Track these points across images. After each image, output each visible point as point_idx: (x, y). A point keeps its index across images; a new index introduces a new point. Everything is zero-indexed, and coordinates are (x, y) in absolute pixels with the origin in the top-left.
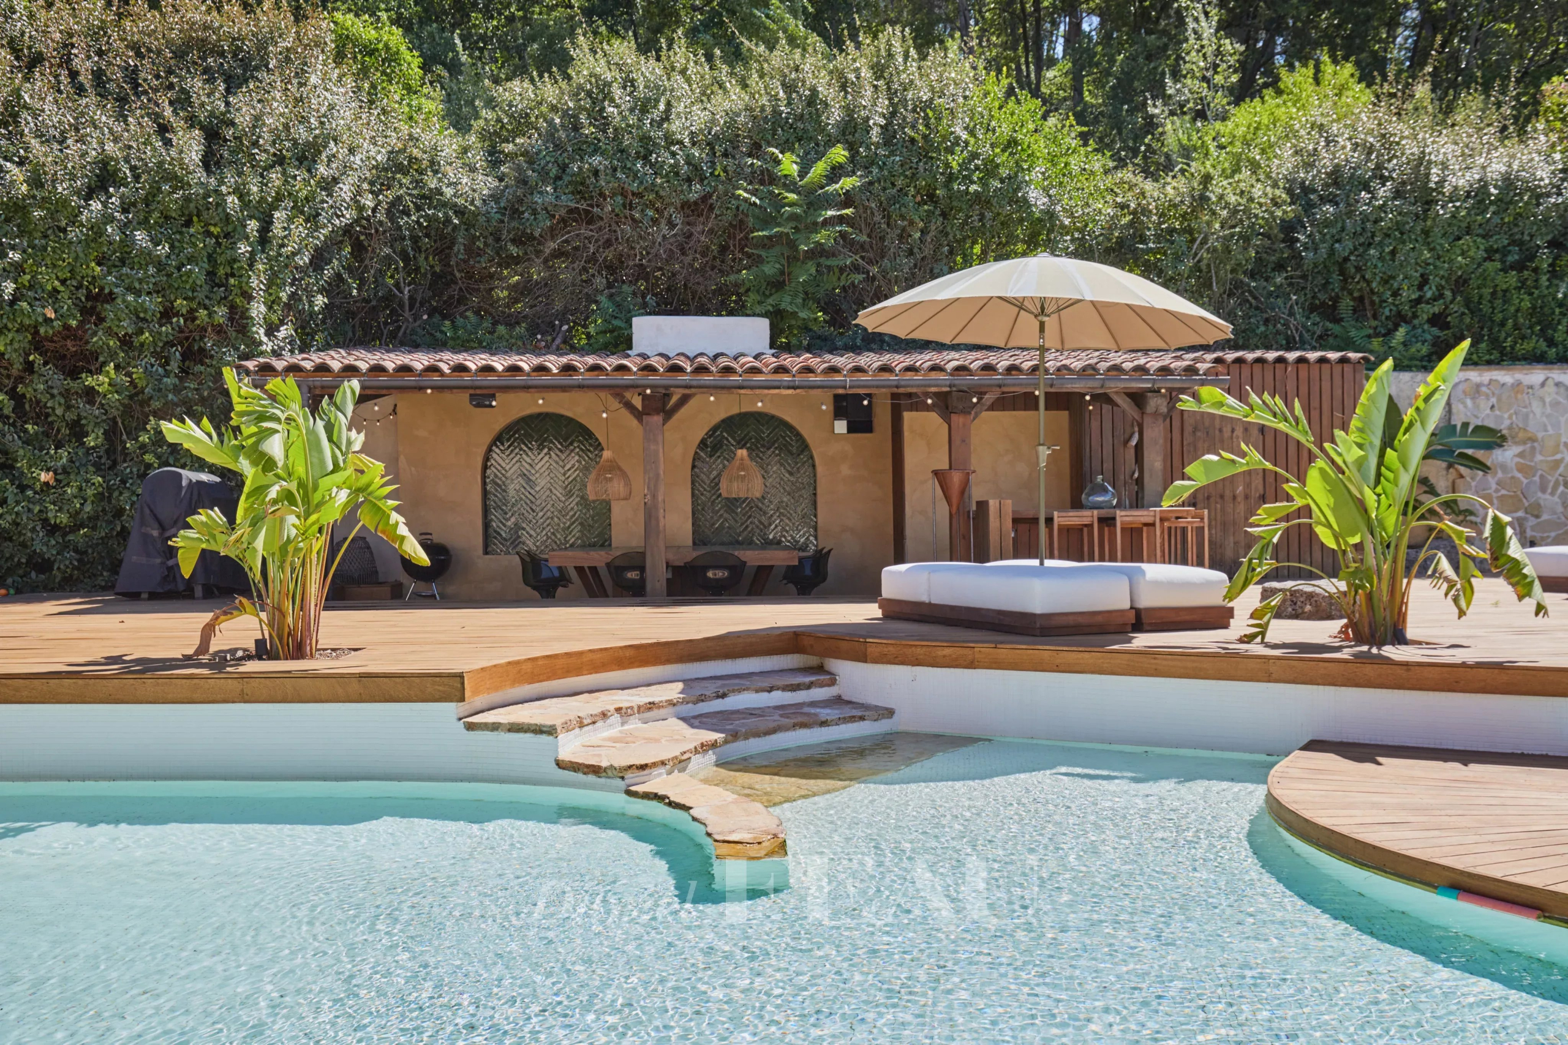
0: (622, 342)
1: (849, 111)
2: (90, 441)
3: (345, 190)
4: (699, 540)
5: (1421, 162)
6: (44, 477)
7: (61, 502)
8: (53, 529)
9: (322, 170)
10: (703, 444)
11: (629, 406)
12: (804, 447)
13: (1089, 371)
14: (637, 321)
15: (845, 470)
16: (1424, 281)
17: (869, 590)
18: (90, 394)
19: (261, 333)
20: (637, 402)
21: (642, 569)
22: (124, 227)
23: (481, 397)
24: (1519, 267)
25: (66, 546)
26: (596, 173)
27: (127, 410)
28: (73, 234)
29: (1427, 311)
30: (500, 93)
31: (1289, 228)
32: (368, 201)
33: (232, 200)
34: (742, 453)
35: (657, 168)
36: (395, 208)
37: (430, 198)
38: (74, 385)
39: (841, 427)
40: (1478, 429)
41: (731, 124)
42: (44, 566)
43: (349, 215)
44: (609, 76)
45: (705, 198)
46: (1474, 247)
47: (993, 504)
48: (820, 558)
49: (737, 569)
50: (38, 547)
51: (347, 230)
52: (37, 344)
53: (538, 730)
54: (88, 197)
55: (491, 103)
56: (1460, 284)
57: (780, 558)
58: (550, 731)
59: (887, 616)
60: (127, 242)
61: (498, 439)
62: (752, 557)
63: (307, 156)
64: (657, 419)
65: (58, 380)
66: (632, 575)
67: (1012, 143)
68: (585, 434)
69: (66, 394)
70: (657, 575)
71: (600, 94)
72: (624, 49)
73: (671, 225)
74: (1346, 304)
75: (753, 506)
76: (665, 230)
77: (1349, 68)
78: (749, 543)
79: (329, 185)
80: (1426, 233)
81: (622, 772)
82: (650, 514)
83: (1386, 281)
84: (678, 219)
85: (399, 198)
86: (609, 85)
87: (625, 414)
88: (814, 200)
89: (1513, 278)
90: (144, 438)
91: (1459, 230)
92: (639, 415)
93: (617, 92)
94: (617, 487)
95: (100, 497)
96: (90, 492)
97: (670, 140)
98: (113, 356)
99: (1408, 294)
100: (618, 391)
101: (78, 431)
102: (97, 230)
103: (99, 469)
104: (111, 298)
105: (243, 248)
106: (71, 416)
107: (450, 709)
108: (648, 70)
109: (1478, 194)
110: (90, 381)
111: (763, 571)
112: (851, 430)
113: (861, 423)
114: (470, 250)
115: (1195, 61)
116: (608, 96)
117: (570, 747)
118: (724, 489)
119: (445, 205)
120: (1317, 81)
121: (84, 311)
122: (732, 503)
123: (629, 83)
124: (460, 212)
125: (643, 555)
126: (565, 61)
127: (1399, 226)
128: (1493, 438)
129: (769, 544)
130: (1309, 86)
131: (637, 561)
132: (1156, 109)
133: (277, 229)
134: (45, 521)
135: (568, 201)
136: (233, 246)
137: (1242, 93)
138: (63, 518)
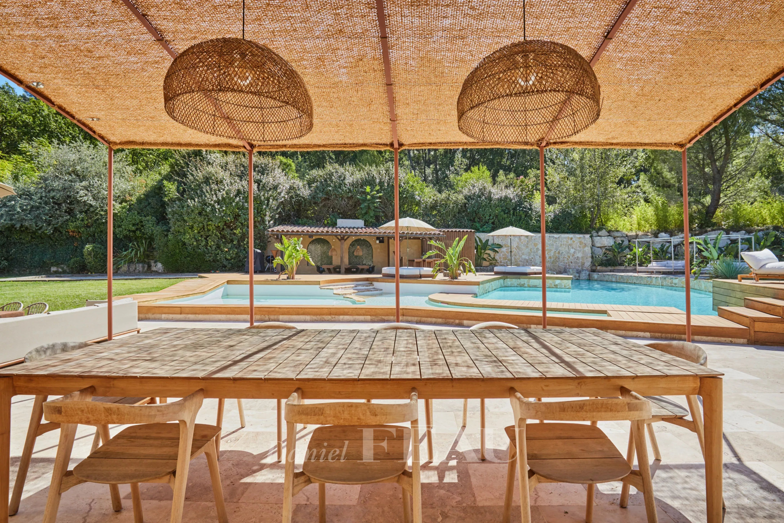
0: (334, 225)
1: (381, 179)
2: (235, 243)
3: (282, 195)
4: (350, 264)
5: (490, 192)
6: (226, 249)
7: (229, 254)
8: (227, 259)
9: (278, 191)
10: (351, 245)
11: (338, 238)
12: (371, 245)
13: (421, 234)
14: (338, 220)
15: (379, 250)
16: (490, 215)
17: (380, 272)
18: (235, 234)
19: (267, 223)
20: (339, 237)
21: (340, 269)
22: (243, 202)
23: (311, 236)
24: (507, 213)
25: (229, 263)
26: (330, 191)
27: (241, 237)
28: (234, 204)
29: (491, 221)
30: (311, 173)
31: (465, 204)
32: (286, 196)
33: (263, 198)
34: (358, 247)
35: (343, 190)
36: (291, 197)
37: (298, 195)
38: (232, 232)
39: (378, 242)
40: (498, 244)
41: (357, 182)
42: (225, 267)
43: (283, 199)
44: (333, 171)
45: (352, 196)
46: (499, 209)
47: (403, 258)
48: (373, 267)
49: (357, 269)
50: (224, 263)
51: (282, 202)
52: (226, 224)
53: (331, 289)
54: (236, 197)
55: (308, 175)
56: (497, 216)
57: (366, 267)
58: (332, 289)
59: (383, 276)
60: (243, 205)
61: (310, 243)
62: (360, 267)
63: (275, 188)
64: (343, 241)
65: (229, 231)
66: (338, 270)
67: (412, 186)
68: (328, 242)
69: (230, 233)
70: (343, 270)
71: (331, 174)
72: (337, 166)
73: (345, 201)
74: (476, 220)
75: (360, 257)
76: (343, 202)
77: (485, 167)
78: (359, 264)
79: (280, 194)
80: (490, 206)
81: (343, 294)
82: (342, 258)
83: (483, 215)
84: (346, 200)
85: (292, 196)
86: (333, 173)
87: (337, 240)
88: (373, 197)
89: (506, 215)
90: (245, 242)
91: (496, 206)
92: (340, 240)
93: (334, 174)
94: (334, 253)
95: (236, 254)
96: (235, 253)
97: (345, 184)
98: (239, 226)
99: (487, 218)
100: (336, 236)
101: (232, 241)
102: (237, 203)
103: (236, 248)
104: (240, 216)
105: (264, 207)
106: (231, 238)
107: (318, 286)
108: (341, 170)
109: (500, 200)
110: (235, 231)
111: (362, 269)
112: (380, 242)
113: (382, 241)
114: (305, 205)
115: (456, 163)
116: (333, 175)
117: (335, 292)
118: (355, 254)
119: (300, 197)
120: (479, 169)
121: (234, 218)
122: (356, 257)
123: (337, 172)
124: (303, 198)
125: (340, 266)
126: (324, 167)
127: (485, 205)
128: (500, 246)
129: (363, 264)
130: (477, 171)
131: (339, 267)
132: (448, 173)
133: (270, 203)
134: (226, 258)
135: (325, 196)
136: (262, 206)
137: (466, 170)
138: (229, 258)
